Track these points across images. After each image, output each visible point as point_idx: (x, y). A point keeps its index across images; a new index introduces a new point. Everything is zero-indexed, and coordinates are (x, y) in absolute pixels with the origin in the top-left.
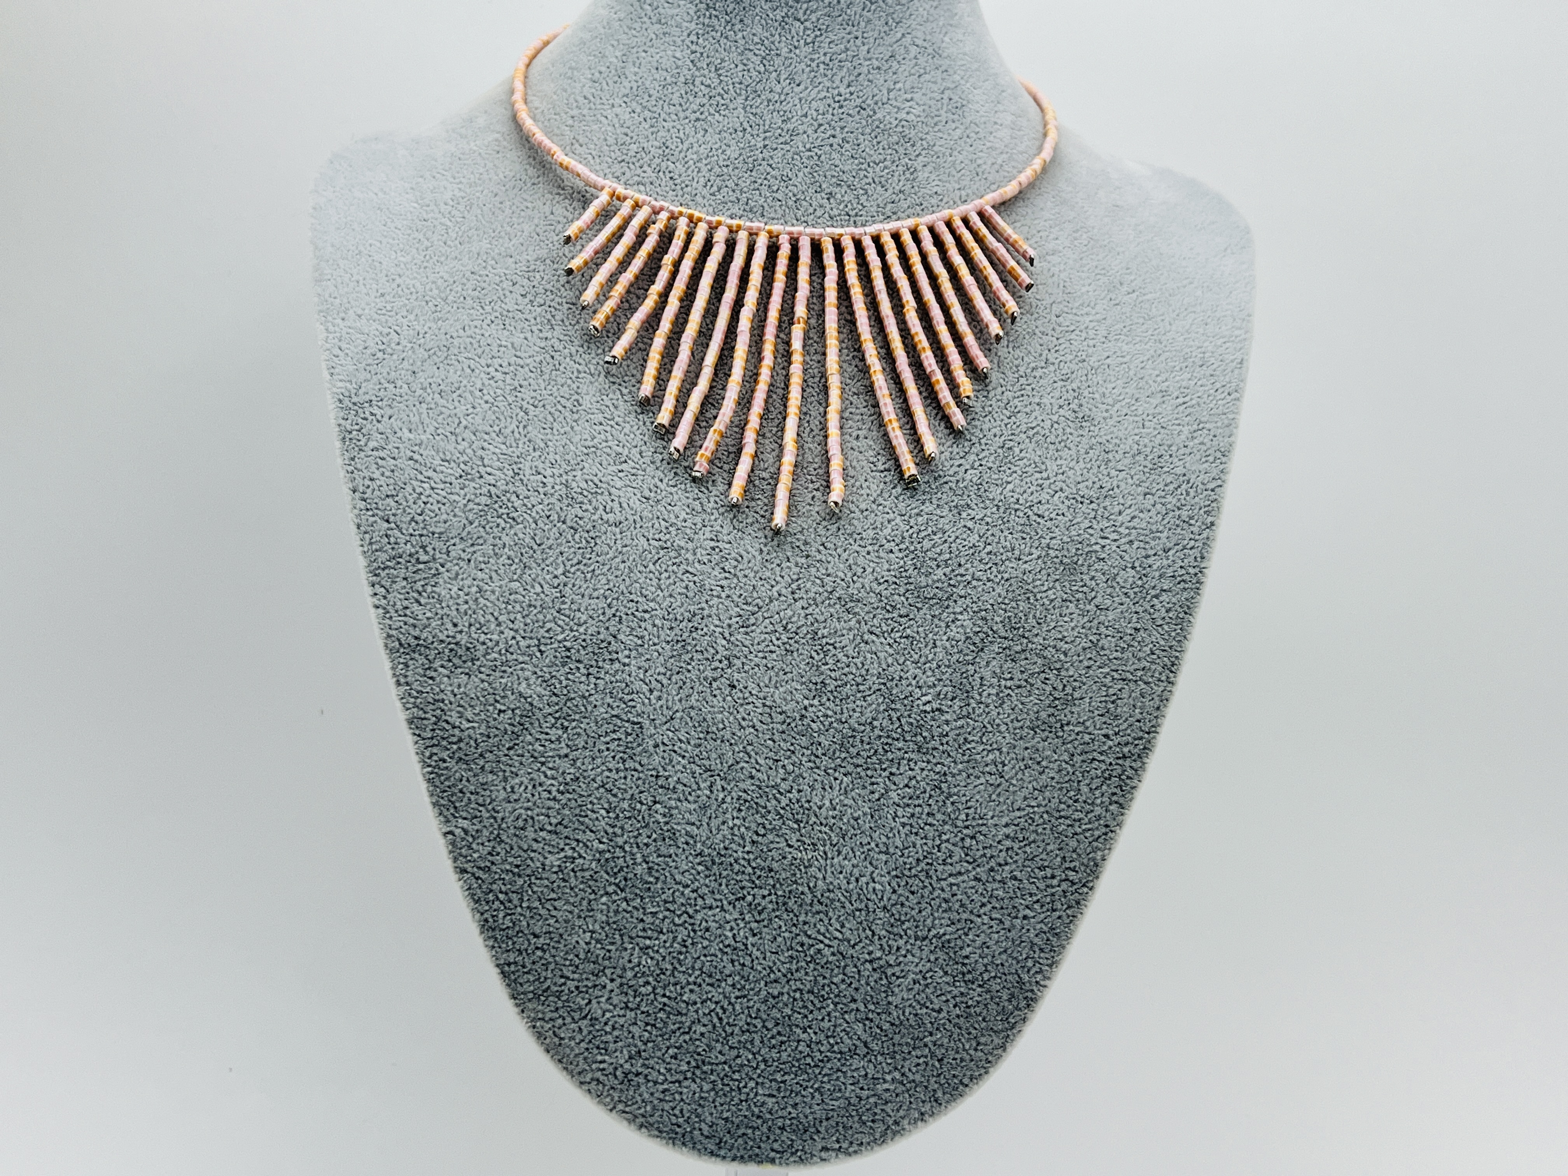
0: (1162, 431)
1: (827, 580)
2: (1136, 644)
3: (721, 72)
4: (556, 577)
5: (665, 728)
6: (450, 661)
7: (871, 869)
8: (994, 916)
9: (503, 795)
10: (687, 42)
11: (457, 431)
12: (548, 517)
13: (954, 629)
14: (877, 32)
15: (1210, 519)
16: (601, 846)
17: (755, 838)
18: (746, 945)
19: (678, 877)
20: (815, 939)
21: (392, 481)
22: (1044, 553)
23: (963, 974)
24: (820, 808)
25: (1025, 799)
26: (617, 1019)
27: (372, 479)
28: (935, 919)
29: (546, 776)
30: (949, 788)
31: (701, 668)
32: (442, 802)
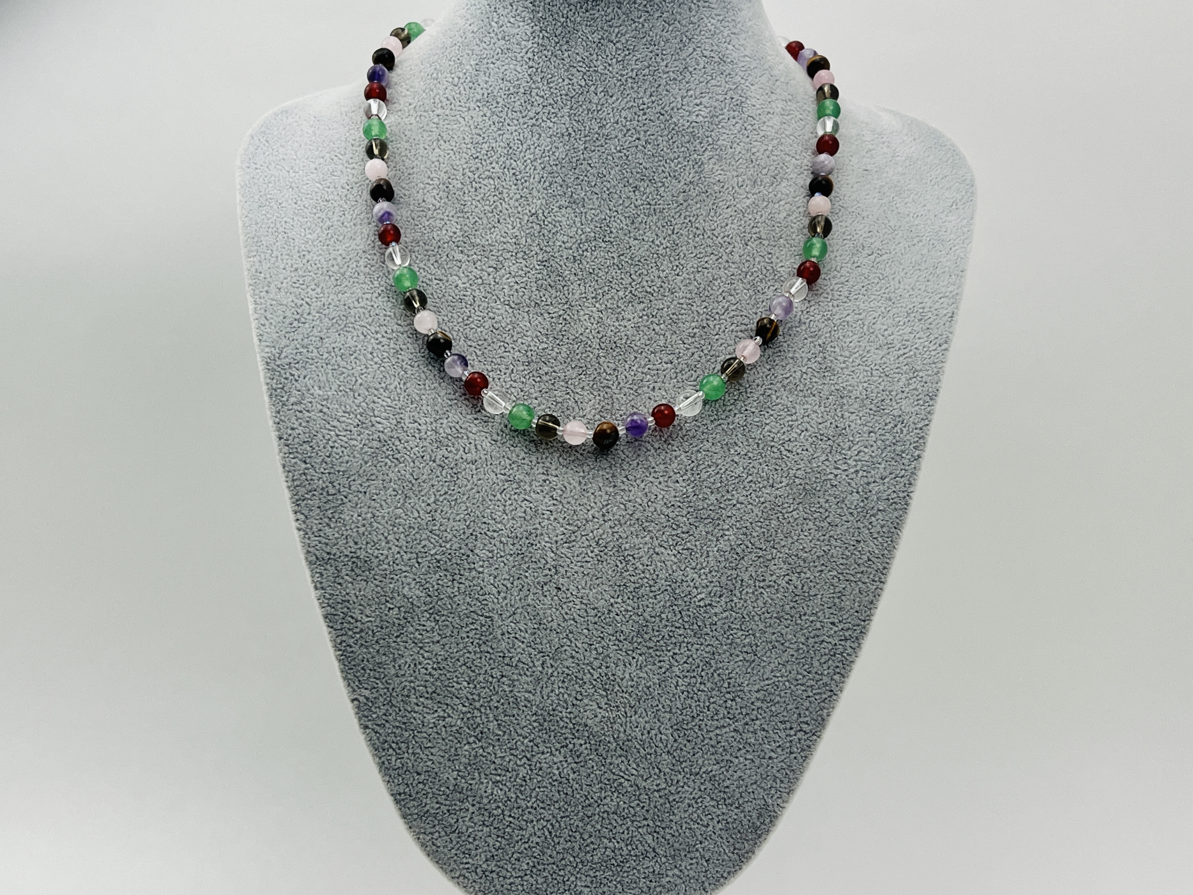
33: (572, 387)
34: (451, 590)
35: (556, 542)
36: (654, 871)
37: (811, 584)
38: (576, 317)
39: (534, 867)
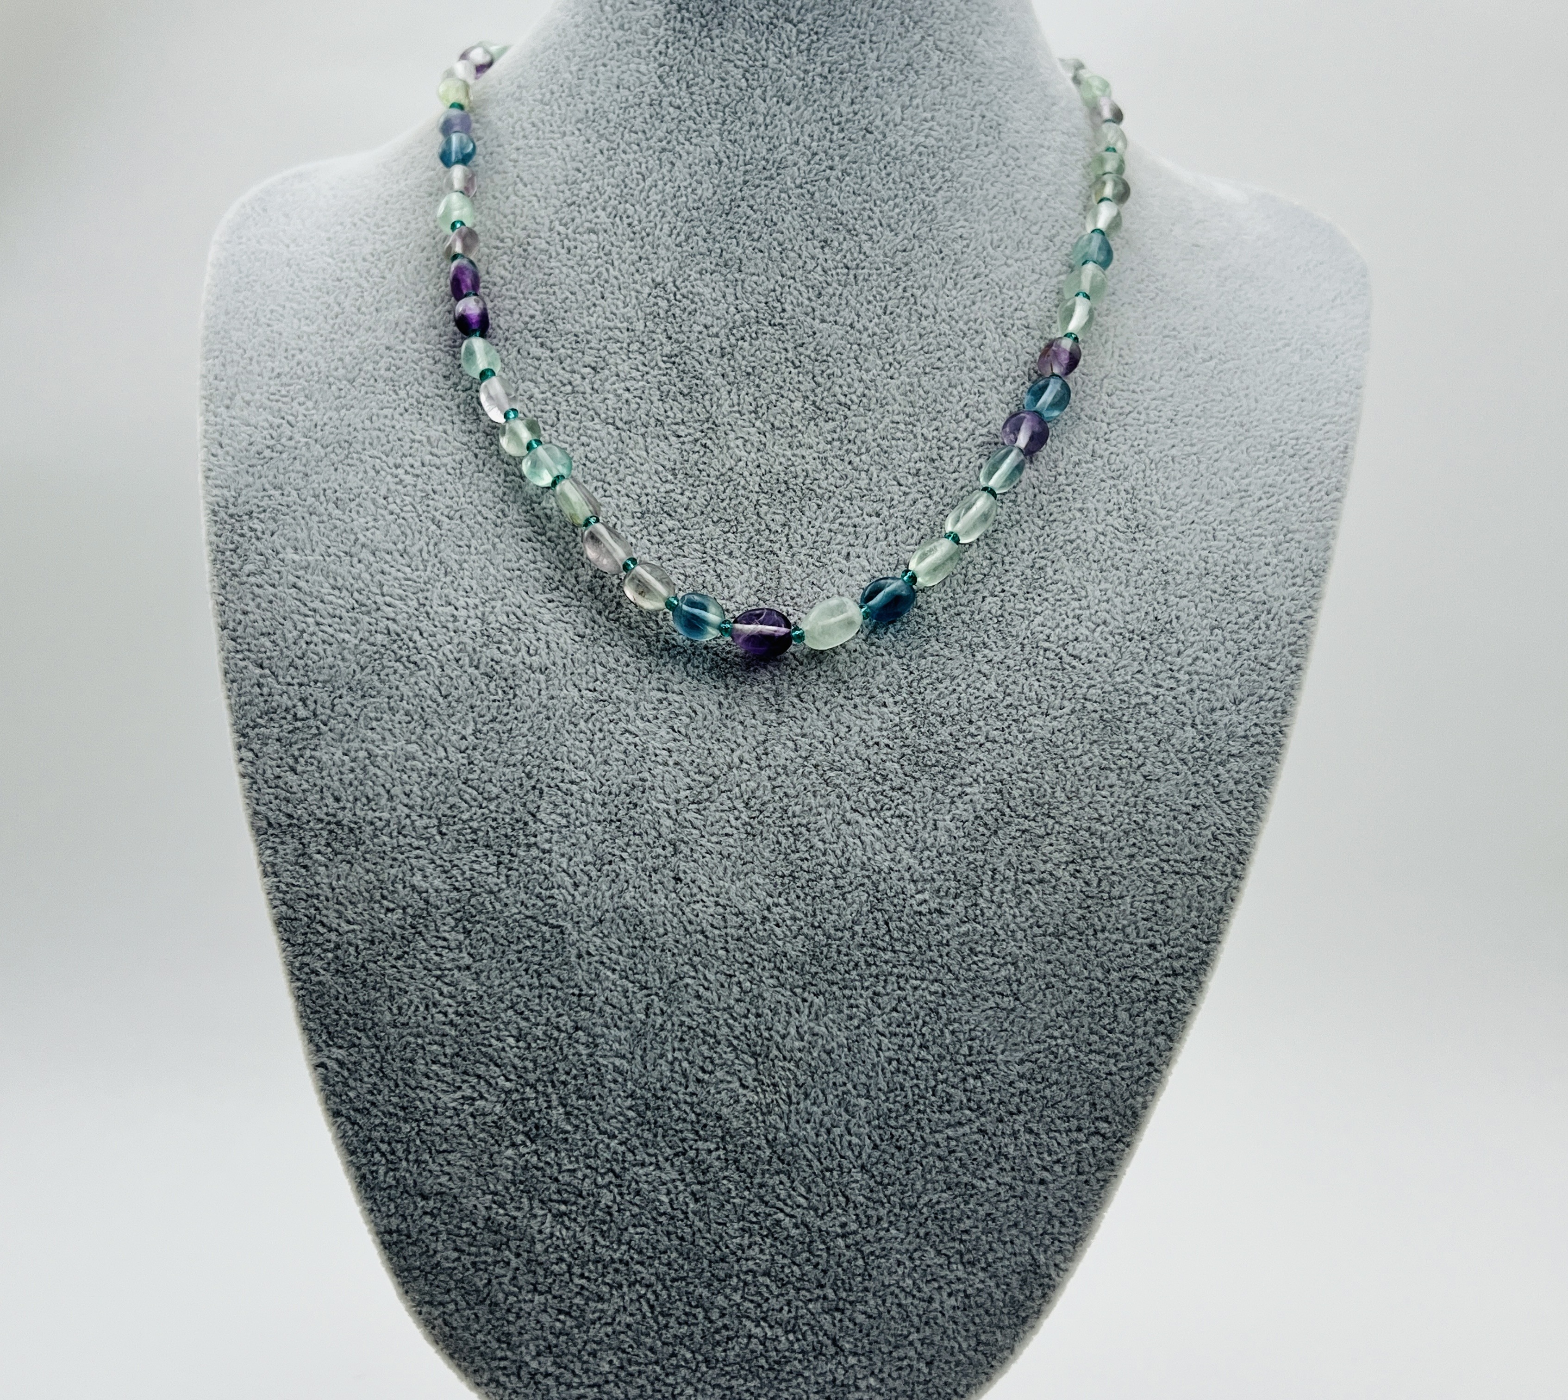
0: (1238, 543)
1: (801, 741)
2: (1194, 826)
3: (693, 89)
4: (464, 738)
5: (590, 933)
6: (328, 845)
7: (846, 1117)
8: (1001, 1180)
9: (388, 1017)
10: (655, 52)
11: (353, 550)
12: (457, 661)
13: (961, 806)
14: (889, 35)
15: (1295, 661)
16: (508, 1084)
17: (701, 1075)
18: (685, 1213)
19: (603, 1125)
20: (773, 1207)
21: (269, 615)
22: (1079, 707)
23: (962, 1255)
24: (783, 1037)
25: (1046, 1028)
26: (522, 1305)
27: (245, 613)
28: (927, 1182)
29: (441, 994)
30: (948, 1012)
31: (640, 855)
32: (311, 1024)
33: (713, 553)
34: (495, 880)
35: (677, 801)
36: (835, 1380)
37: (1114, 878)
38: (722, 442)
39: (622, 1368)
